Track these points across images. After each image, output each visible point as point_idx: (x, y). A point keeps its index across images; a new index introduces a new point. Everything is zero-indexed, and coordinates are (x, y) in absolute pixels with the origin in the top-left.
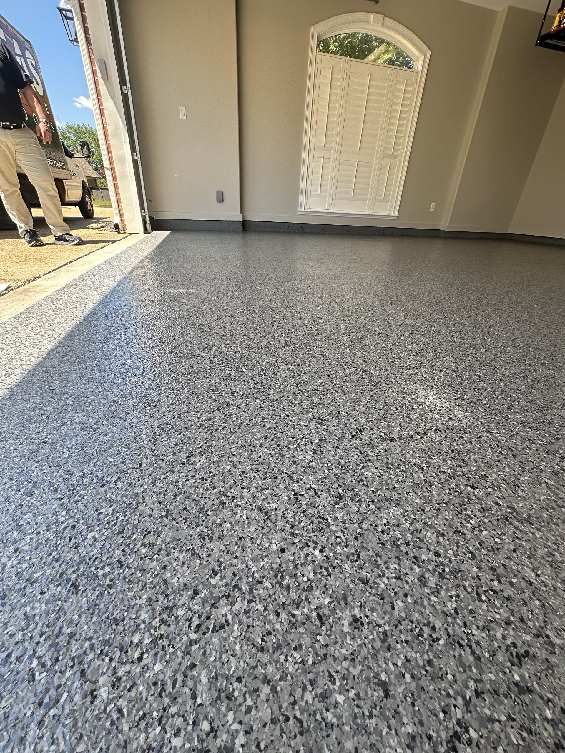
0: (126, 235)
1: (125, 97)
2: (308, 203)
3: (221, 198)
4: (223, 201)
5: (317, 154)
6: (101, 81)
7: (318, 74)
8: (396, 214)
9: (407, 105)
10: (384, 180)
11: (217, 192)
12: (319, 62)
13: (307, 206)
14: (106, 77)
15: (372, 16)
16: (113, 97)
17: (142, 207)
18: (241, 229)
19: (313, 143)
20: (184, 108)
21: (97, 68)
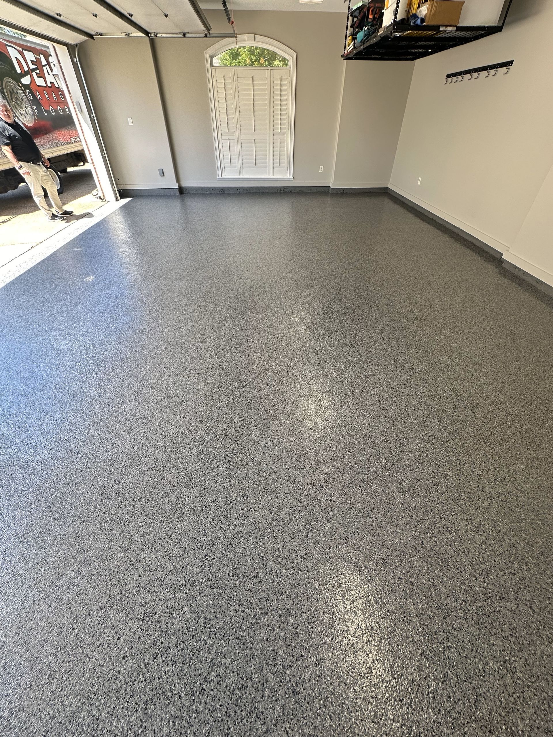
0: (106, 202)
1: (92, 121)
2: (223, 172)
3: (162, 174)
4: (164, 175)
5: (223, 137)
6: (79, 114)
7: (215, 82)
8: (291, 177)
9: (285, 95)
10: (277, 151)
11: (159, 169)
12: (214, 74)
13: (223, 174)
14: (81, 111)
15: (246, 36)
16: (86, 122)
17: (112, 185)
18: (178, 193)
19: (220, 130)
20: (131, 118)
21: (75, 106)
